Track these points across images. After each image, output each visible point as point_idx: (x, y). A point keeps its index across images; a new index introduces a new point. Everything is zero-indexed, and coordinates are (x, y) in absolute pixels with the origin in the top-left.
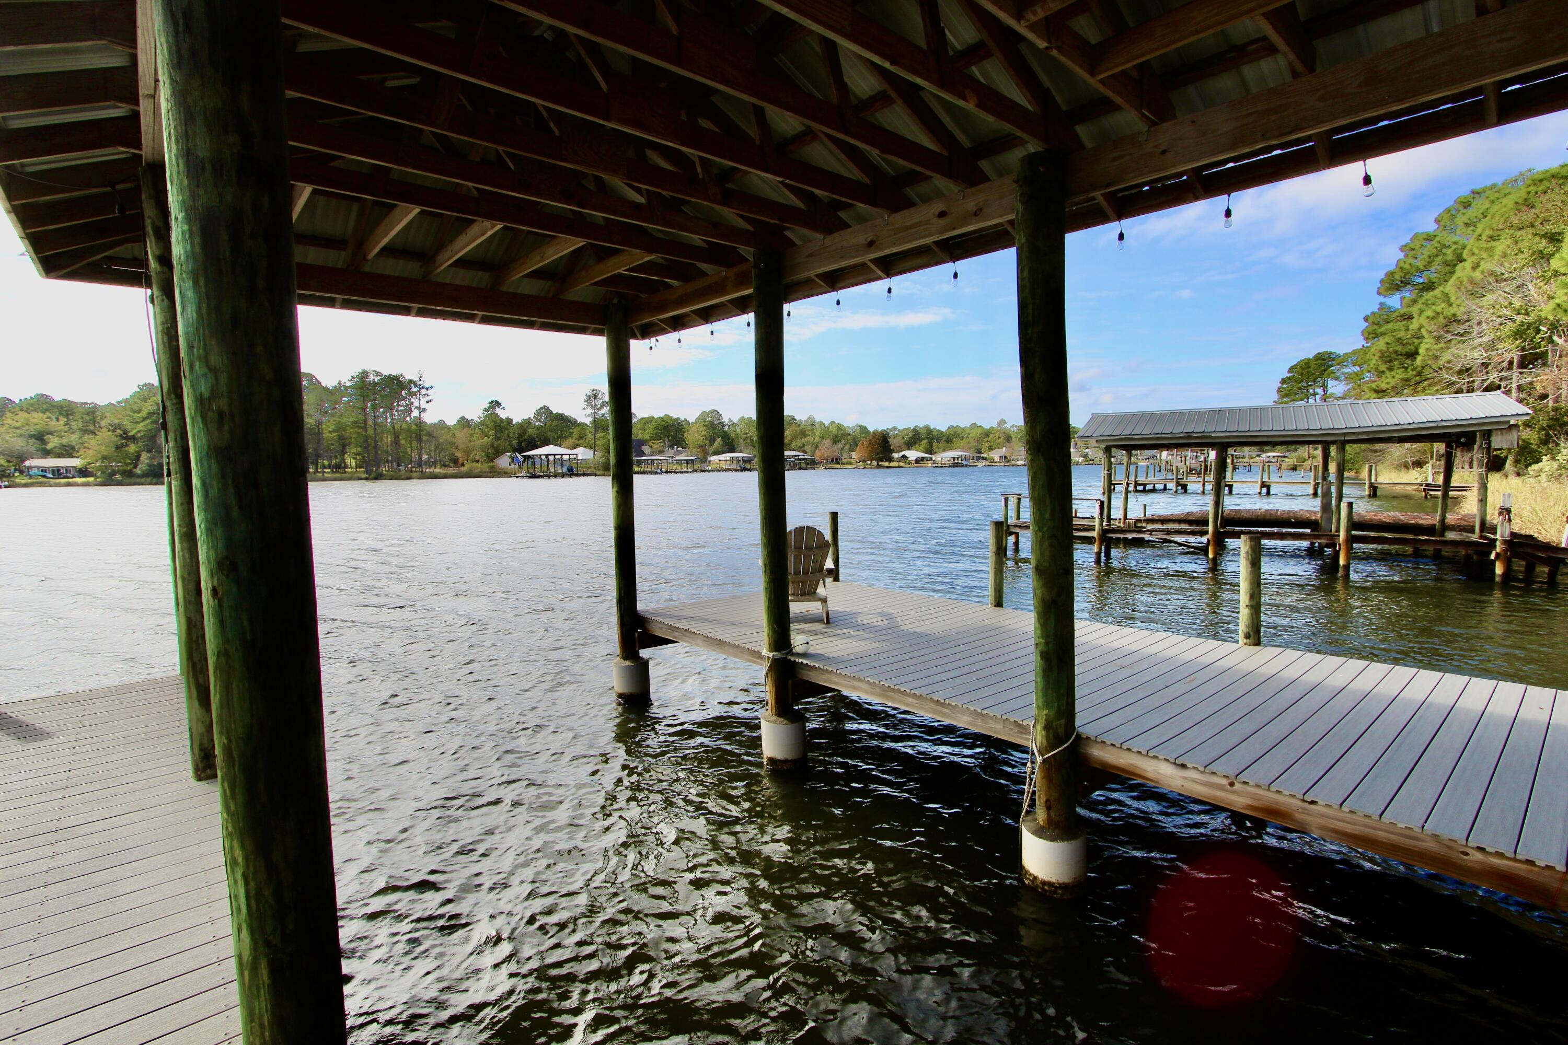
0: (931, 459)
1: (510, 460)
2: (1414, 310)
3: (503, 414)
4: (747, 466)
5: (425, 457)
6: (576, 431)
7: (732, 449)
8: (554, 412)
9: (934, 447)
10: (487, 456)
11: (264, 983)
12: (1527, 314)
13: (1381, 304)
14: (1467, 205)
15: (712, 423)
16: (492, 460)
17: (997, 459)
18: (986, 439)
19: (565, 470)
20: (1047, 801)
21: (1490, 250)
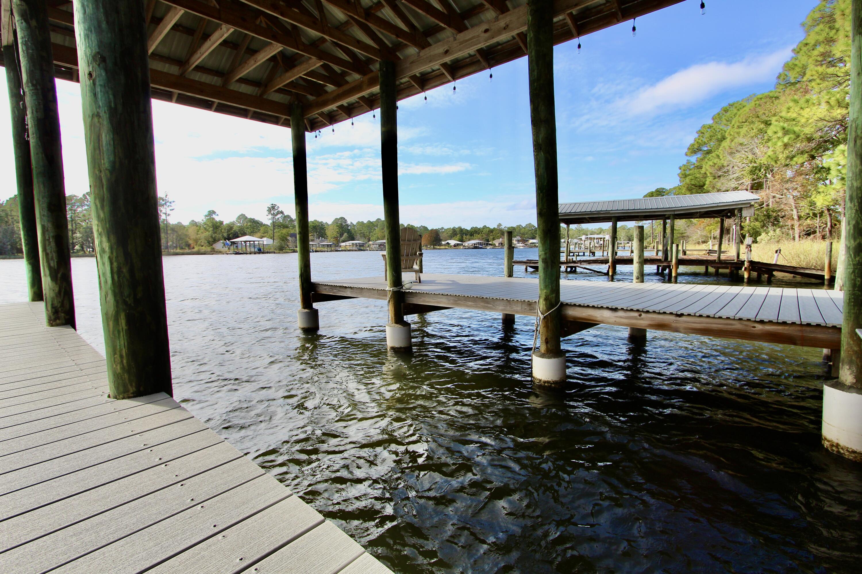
0: (462, 244)
1: (223, 245)
2: (704, 163)
3: (217, 219)
4: (362, 248)
5: (170, 243)
6: (262, 229)
7: (353, 239)
8: (249, 217)
9: (464, 238)
10: (209, 242)
11: (122, 329)
12: (755, 162)
13: (687, 160)
14: (726, 111)
15: (342, 224)
16: (212, 245)
17: (497, 245)
18: (491, 234)
19: (256, 250)
20: (546, 339)
21: (738, 133)
